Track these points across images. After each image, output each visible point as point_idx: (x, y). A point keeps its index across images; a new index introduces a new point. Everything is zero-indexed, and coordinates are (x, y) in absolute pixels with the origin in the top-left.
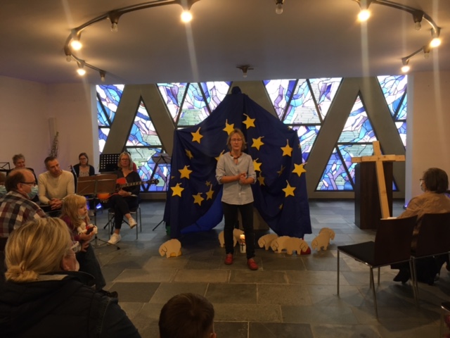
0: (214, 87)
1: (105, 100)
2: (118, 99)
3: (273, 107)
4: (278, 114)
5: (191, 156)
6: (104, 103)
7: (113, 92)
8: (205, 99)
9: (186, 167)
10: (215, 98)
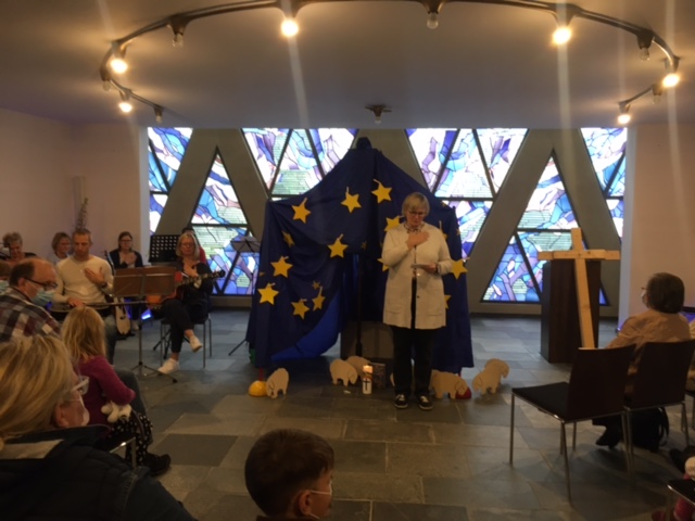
0: (331, 137)
1: (162, 152)
2: (181, 150)
3: (420, 170)
4: (428, 181)
5: (290, 242)
6: (159, 155)
7: (174, 139)
8: (315, 155)
9: (282, 259)
10: (332, 155)
